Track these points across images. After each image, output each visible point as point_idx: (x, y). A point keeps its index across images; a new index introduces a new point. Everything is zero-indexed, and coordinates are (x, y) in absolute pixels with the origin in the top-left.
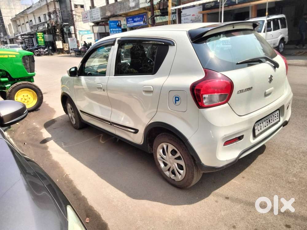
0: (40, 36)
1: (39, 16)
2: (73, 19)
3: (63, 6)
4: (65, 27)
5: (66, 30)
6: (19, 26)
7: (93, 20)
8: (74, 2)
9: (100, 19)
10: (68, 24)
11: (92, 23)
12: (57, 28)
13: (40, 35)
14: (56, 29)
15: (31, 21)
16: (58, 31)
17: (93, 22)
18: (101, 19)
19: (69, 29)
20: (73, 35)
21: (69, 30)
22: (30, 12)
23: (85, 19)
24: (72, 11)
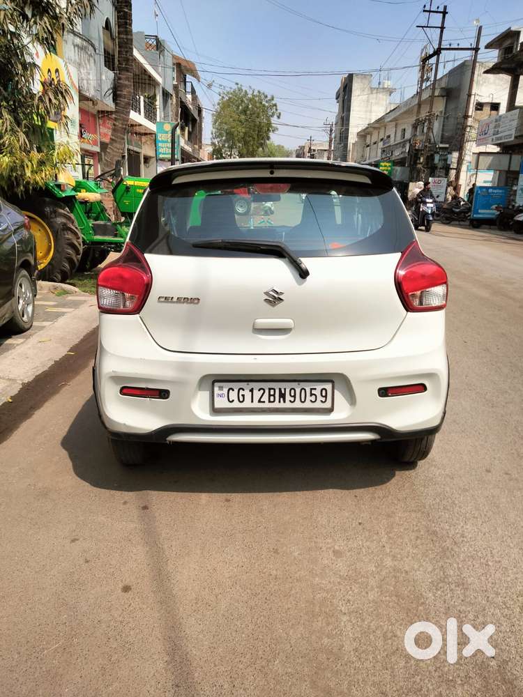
0: (386, 168)
1: (404, 128)
2: (464, 135)
3: (452, 106)
4: (438, 153)
5: (439, 160)
6: (368, 146)
7: (497, 139)
8: (477, 98)
9: (513, 139)
10: (447, 146)
11: (496, 147)
12: (422, 154)
13: (385, 166)
14: (419, 156)
15: (389, 137)
16: (422, 160)
17: (498, 145)
18: (516, 137)
19: (446, 157)
20: (453, 173)
21: (446, 160)
22: (389, 119)
23: (482, 137)
24: (466, 117)
